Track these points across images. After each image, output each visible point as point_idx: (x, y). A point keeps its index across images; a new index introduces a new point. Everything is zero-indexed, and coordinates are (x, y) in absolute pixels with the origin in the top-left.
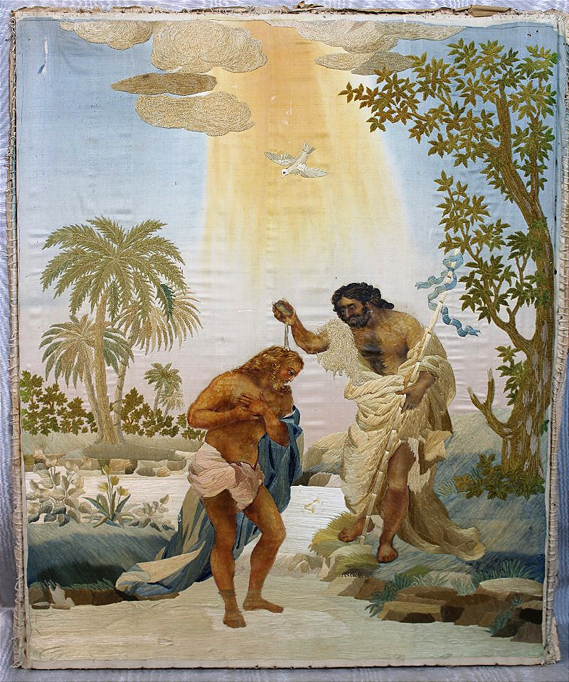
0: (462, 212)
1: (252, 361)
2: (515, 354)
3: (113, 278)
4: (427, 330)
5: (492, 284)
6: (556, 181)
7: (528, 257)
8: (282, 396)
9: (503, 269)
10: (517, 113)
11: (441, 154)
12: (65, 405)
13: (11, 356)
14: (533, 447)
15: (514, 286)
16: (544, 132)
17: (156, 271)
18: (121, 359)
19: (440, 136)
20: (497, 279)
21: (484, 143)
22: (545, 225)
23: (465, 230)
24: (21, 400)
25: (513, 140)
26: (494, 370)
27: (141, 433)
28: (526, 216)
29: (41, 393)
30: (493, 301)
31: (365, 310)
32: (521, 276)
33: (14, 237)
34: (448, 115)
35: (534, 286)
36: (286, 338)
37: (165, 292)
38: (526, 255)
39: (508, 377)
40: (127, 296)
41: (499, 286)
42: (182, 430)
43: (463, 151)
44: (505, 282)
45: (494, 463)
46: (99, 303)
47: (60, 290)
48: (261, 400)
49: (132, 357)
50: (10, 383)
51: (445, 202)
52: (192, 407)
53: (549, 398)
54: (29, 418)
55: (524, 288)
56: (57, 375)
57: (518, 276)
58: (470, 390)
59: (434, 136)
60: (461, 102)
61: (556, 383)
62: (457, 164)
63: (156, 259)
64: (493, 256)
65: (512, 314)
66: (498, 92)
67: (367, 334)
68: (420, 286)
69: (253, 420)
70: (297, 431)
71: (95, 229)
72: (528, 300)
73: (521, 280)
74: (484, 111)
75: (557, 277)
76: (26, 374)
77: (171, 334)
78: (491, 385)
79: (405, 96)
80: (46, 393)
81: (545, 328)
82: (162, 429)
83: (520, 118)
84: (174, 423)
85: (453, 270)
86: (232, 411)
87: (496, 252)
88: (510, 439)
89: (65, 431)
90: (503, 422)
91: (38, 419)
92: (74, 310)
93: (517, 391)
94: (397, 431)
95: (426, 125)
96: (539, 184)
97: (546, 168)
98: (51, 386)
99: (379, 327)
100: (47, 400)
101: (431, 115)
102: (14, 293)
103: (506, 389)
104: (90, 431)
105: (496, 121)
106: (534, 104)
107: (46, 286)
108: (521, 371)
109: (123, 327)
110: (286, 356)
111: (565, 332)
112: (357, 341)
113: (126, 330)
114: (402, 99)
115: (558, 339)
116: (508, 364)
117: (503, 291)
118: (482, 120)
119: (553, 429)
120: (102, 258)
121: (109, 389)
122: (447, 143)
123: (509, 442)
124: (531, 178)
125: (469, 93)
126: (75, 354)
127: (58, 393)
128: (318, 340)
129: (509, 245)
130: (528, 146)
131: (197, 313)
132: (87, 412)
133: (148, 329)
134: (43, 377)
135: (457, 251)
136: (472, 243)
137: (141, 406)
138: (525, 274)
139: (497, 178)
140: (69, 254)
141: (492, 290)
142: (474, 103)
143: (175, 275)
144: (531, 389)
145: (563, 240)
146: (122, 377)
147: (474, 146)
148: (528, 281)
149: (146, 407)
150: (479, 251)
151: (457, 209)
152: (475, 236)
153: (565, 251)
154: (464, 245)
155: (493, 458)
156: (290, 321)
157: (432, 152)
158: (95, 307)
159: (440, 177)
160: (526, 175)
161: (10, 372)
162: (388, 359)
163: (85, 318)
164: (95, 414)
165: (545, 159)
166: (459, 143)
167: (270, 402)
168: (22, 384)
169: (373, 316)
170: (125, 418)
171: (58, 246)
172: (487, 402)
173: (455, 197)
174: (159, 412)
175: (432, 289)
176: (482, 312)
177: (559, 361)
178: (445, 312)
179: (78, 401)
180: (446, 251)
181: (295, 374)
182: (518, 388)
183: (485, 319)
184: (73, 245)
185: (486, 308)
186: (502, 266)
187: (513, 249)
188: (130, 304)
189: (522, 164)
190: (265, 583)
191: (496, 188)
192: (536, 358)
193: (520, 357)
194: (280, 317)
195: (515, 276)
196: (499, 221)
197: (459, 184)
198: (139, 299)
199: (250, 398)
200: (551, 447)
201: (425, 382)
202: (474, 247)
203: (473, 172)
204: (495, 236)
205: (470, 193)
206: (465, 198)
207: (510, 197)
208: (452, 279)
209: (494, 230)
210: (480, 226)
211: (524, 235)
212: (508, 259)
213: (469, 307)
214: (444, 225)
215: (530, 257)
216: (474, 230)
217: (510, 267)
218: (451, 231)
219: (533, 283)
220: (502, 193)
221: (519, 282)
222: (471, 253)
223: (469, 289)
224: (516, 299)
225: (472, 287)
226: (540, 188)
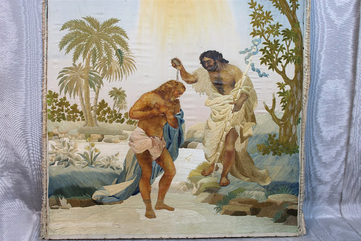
0: (261, 19)
1: (161, 87)
2: (285, 86)
3: (94, 45)
4: (244, 74)
5: (275, 53)
6: (304, 6)
7: (291, 40)
8: (175, 104)
9: (280, 46)
12: (69, 107)
13: (43, 83)
14: (294, 131)
15: (284, 54)
17: (115, 43)
18: (97, 85)
20: (277, 50)
22: (299, 26)
23: (262, 27)
24: (47, 104)
26: (275, 94)
27: (106, 121)
28: (290, 22)
29: (57, 101)
30: (275, 61)
31: (215, 63)
32: (288, 49)
33: (46, 25)
35: (294, 54)
36: (177, 76)
37: (119, 53)
38: (290, 40)
39: (282, 97)
40: (101, 55)
41: (278, 54)
42: (126, 120)
44: (280, 52)
45: (275, 138)
46: (87, 57)
47: (68, 51)
48: (165, 106)
49: (103, 85)
50: (42, 97)
51: (253, 13)
52: (131, 109)
53: (301, 108)
54: (51, 114)
55: (289, 55)
56: (65, 92)
57: (287, 49)
58: (264, 103)
61: (304, 101)
63: (115, 37)
64: (275, 40)
65: (284, 67)
67: (216, 75)
68: (241, 53)
69: (161, 116)
70: (182, 121)
71: (86, 22)
72: (291, 61)
73: (288, 51)
75: (304, 51)
76: (50, 92)
77: (122, 73)
78: (274, 100)
80: (60, 101)
81: (299, 74)
82: (117, 119)
84: (122, 117)
85: (256, 46)
86: (151, 111)
87: (276, 38)
88: (283, 127)
89: (69, 120)
90: (280, 119)
91: (55, 114)
92: (74, 61)
93: (286, 104)
94: (230, 122)
96: (296, 7)
98: (62, 98)
99: (222, 72)
100: (60, 104)
102: (45, 52)
103: (281, 103)
104: (81, 120)
107: (61, 49)
108: (288, 94)
109: (98, 69)
110: (177, 85)
111: (308, 76)
112: (211, 78)
113: (100, 71)
115: (305, 80)
116: (282, 91)
117: (279, 56)
119: (303, 122)
120: (89, 36)
121: (91, 100)
123: (282, 128)
124: (293, 4)
126: (74, 82)
127: (66, 101)
128: (192, 77)
129: (282, 34)
131: (134, 63)
132: (80, 111)
133: (111, 70)
134: (59, 93)
135: (258, 37)
136: (265, 33)
137: (106, 108)
138: (290, 49)
139: (277, 3)
140: (73, 34)
141: (274, 55)
143: (124, 44)
144: (293, 103)
145: (307, 33)
146: (97, 94)
148: (291, 52)
149: (109, 109)
150: (268, 37)
151: (258, 17)
152: (267, 30)
153: (308, 38)
154: (262, 34)
155: (275, 136)
156: (179, 68)
158: (85, 60)
159: (250, 2)
161: (42, 91)
162: (226, 87)
163: (80, 64)
164: (83, 111)
167: (169, 107)
168: (48, 96)
169: (219, 66)
170: (98, 114)
171: (68, 29)
172: (272, 108)
173: (258, 12)
174: (115, 111)
175: (246, 54)
176: (270, 66)
177: (305, 90)
178: (253, 65)
179: (76, 106)
181: (182, 93)
182: (287, 102)
183: (271, 69)
184: (75, 29)
185: (272, 64)
186: (279, 44)
187: (284, 37)
188: (102, 58)
190: (165, 196)
191: (276, 8)
192: (295, 88)
193: (288, 88)
194: (175, 66)
195: (285, 49)
196: (278, 23)
197: (259, 5)
198: (107, 56)
199: (159, 105)
200: (302, 131)
201: (243, 99)
202: (266, 35)
204: (276, 30)
205: (264, 9)
206: (262, 12)
207: (283, 12)
208: (256, 50)
209: (275, 27)
210: (269, 25)
211: (289, 30)
212: (282, 41)
213: (264, 63)
214: (253, 24)
215: (292, 41)
216: (266, 27)
217: (283, 45)
218: (255, 27)
219: (293, 53)
220: (279, 10)
221: (287, 52)
222: (265, 38)
223: (264, 55)
224: (286, 60)
225: (266, 54)
226: (297, 8)
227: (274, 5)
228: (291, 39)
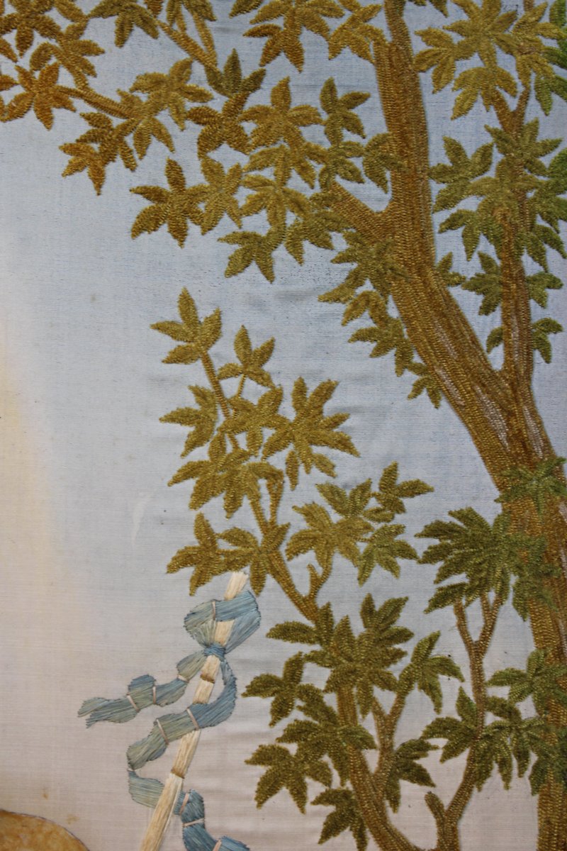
0: (254, 440)
5: (369, 703)
7: (499, 601)
9: (409, 647)
10: (451, 95)
11: (179, 234)
15: (450, 709)
16: (546, 161)
19: (174, 172)
20: (387, 684)
21: (331, 197)
23: (266, 502)
25: (436, 188)
28: (490, 454)
30: (373, 767)
32: (477, 671)
34: (201, 96)
35: (527, 709)
38: (492, 596)
41: (397, 710)
43: (258, 224)
44: (417, 696)
51: (191, 403)
55: (490, 719)
57: (466, 672)
59: (152, 170)
60: (251, 54)
62: (234, 269)
64: (369, 602)
65: (448, 818)
66: (380, 22)
68: (101, 712)
72: (504, 764)
73: (479, 686)
74: (330, 87)
79: (50, 29)
83: (461, 110)
85: (222, 652)
87: (382, 585)
95: (124, 130)
96: (533, 340)
97: (555, 284)
101: (143, 97)
105: (373, 119)
106: (507, 63)
114: (39, 40)
117: (410, 728)
118: (325, 117)
122: (198, 193)
124: (505, 319)
125: (279, 22)
129: (430, 557)
130: (488, 208)
135: (237, 580)
136: (294, 552)
138: (492, 663)
139: (382, 319)
141: (369, 724)
142: (297, 57)
147: (298, 205)
148: (503, 692)
150: (317, 583)
151: (238, 431)
152: (305, 526)
154: (264, 560)
157: (145, 224)
159: (172, 314)
160: (486, 309)
165: (552, 255)
166: (243, 196)
173: (230, 387)
175: (144, 724)
176: (331, 809)
178: (192, 811)
180: (198, 581)
183: (347, 837)
185: (346, 794)
186: (405, 635)
187: (443, 574)
189: (469, 268)
191: (378, 352)
195: (454, 672)
196: (391, 473)
197: (243, 339)
202: (301, 568)
203: (293, 298)
204: (377, 526)
205: (284, 371)
206: (264, 390)
207: (430, 386)
208: (219, 687)
209: (373, 503)
210: (321, 488)
211: (481, 523)
212: (428, 611)
213: (284, 791)
214: (190, 484)
215: (508, 604)
216: (301, 505)
217: (432, 640)
218: (215, 509)
219: (521, 696)
220: (399, 372)
221: (470, 694)
222: (288, 587)
223: (284, 723)
224: (461, 761)
225: (297, 715)
226: (537, 354)
227: (360, 336)
228: (502, 594)
